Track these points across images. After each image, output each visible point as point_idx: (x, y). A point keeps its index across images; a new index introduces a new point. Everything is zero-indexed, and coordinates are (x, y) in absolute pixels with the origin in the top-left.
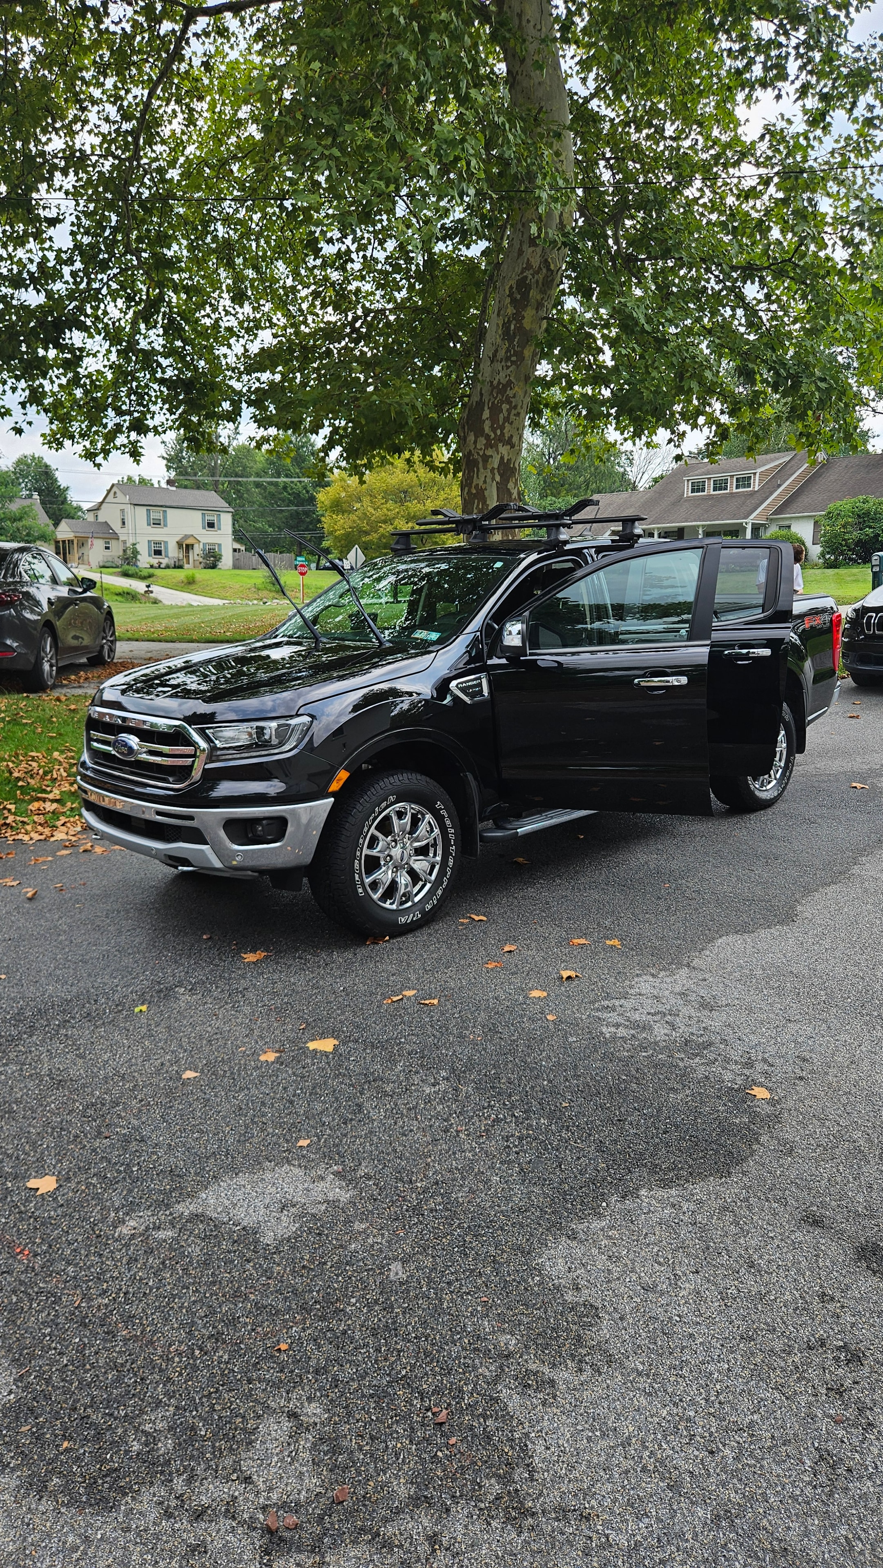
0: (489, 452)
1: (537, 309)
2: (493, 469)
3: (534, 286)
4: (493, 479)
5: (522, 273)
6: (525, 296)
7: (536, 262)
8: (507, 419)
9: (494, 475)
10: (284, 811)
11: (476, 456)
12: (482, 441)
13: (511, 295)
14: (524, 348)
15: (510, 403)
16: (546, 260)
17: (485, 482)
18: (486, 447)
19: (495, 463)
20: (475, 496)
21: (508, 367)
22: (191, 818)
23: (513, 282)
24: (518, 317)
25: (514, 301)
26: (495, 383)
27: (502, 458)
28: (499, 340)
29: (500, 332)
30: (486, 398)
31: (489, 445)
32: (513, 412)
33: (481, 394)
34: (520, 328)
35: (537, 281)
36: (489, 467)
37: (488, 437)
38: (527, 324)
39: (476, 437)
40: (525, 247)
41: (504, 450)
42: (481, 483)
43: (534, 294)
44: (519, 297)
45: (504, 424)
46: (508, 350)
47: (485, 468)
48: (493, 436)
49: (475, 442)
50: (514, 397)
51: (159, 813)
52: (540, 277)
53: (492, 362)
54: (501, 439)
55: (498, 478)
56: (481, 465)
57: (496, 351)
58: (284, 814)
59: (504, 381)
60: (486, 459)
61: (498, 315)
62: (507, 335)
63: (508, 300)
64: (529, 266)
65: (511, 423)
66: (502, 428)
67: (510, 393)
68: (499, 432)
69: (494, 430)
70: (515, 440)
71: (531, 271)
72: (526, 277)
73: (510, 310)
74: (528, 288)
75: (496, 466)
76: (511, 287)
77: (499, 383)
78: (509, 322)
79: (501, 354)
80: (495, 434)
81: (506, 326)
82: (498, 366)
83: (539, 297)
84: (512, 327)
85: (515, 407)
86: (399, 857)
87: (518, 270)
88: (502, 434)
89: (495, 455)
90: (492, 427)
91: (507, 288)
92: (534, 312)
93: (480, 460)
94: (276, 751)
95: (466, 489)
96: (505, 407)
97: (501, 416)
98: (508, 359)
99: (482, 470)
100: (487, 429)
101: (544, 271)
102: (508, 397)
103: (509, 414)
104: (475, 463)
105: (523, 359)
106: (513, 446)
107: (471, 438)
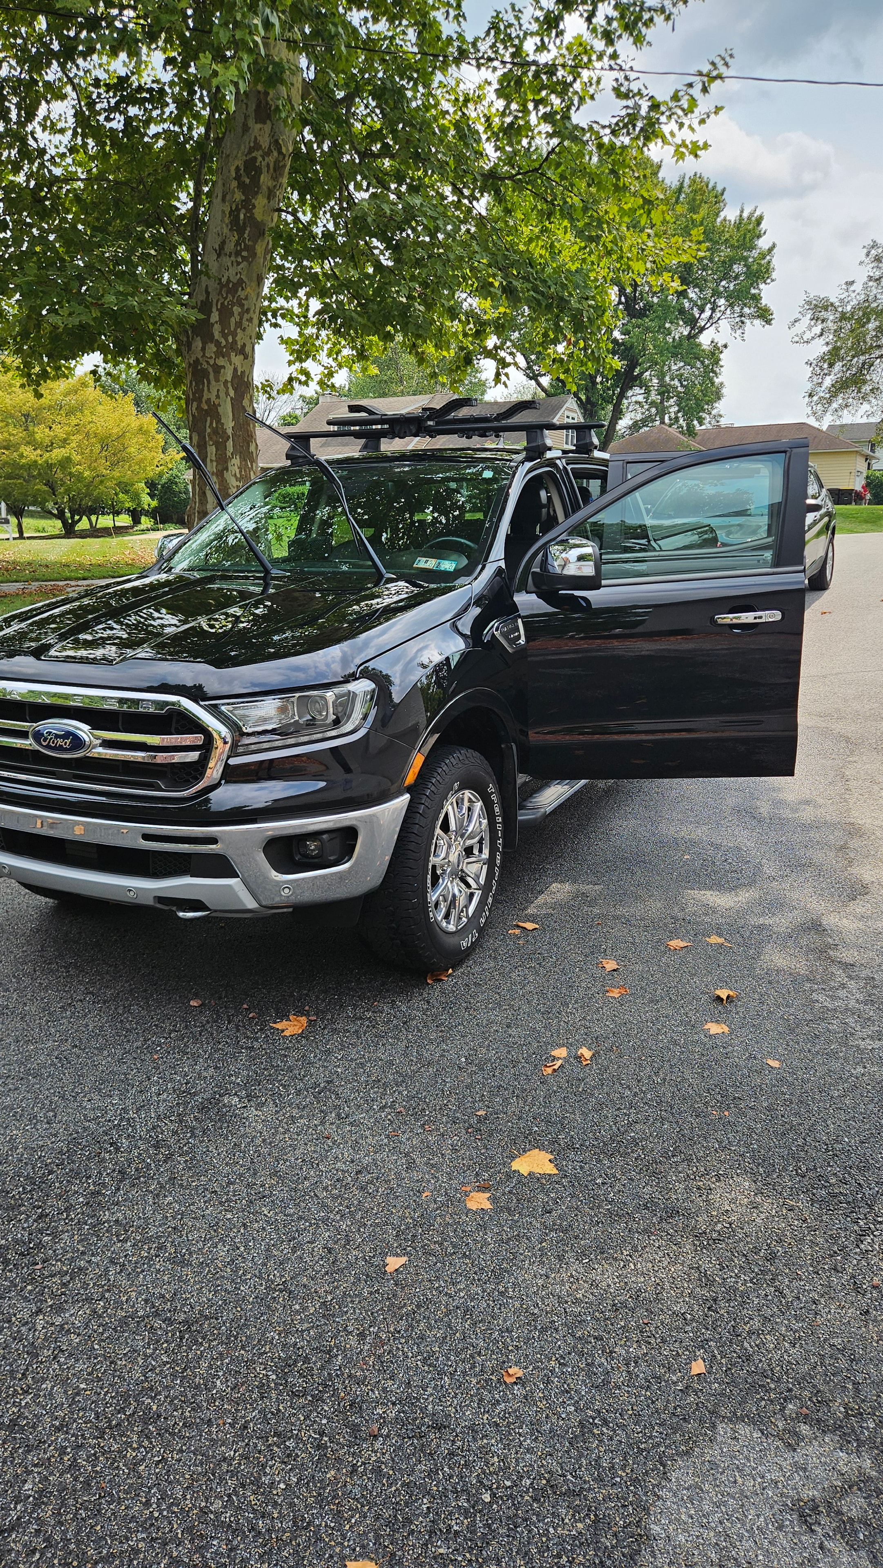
0: (221, 362)
1: (269, 199)
2: (226, 382)
3: (265, 170)
4: (227, 394)
5: (250, 152)
6: (255, 181)
7: (265, 142)
8: (239, 324)
9: (227, 389)
10: (356, 819)
11: (205, 366)
12: (211, 348)
13: (238, 177)
14: (255, 242)
15: (241, 306)
16: (277, 142)
17: (218, 397)
18: (217, 357)
19: (228, 374)
20: (207, 413)
21: (238, 264)
22: (213, 840)
23: (239, 163)
24: (247, 205)
25: (241, 186)
26: (224, 280)
27: (235, 370)
28: (226, 231)
29: (227, 221)
30: (213, 297)
31: (219, 354)
32: (246, 316)
33: (208, 293)
34: (251, 219)
35: (268, 165)
36: (222, 379)
37: (218, 344)
38: (258, 214)
39: (204, 344)
40: (251, 122)
41: (237, 360)
42: (213, 398)
43: (265, 179)
44: (247, 181)
45: (235, 330)
46: (238, 243)
47: (217, 380)
48: (224, 343)
49: (203, 349)
50: (246, 298)
51: (146, 837)
52: (271, 160)
53: (219, 255)
54: (232, 346)
55: (232, 393)
56: (212, 377)
57: (223, 243)
58: (354, 823)
59: (234, 279)
60: (217, 369)
61: (224, 199)
62: (236, 225)
63: (234, 184)
64: (257, 146)
65: (244, 330)
66: (234, 335)
67: (241, 294)
68: (230, 339)
69: (225, 336)
70: (248, 349)
71: (260, 152)
72: (255, 158)
73: (239, 196)
74: (259, 171)
75: (229, 379)
76: (237, 169)
77: (229, 281)
78: (238, 210)
79: (230, 246)
80: (227, 340)
81: (234, 214)
82: (227, 261)
83: (270, 183)
84: (242, 216)
85: (248, 311)
86: (456, 861)
87: (244, 148)
88: (235, 342)
89: (227, 365)
90: (222, 332)
91: (233, 169)
92: (266, 201)
93: (210, 370)
94: (333, 733)
95: (195, 404)
96: (236, 310)
97: (233, 319)
98: (238, 253)
99: (213, 382)
100: (217, 335)
101: (275, 154)
102: (239, 300)
103: (241, 319)
104: (205, 374)
105: (254, 255)
106: (246, 357)
107: (198, 343)
